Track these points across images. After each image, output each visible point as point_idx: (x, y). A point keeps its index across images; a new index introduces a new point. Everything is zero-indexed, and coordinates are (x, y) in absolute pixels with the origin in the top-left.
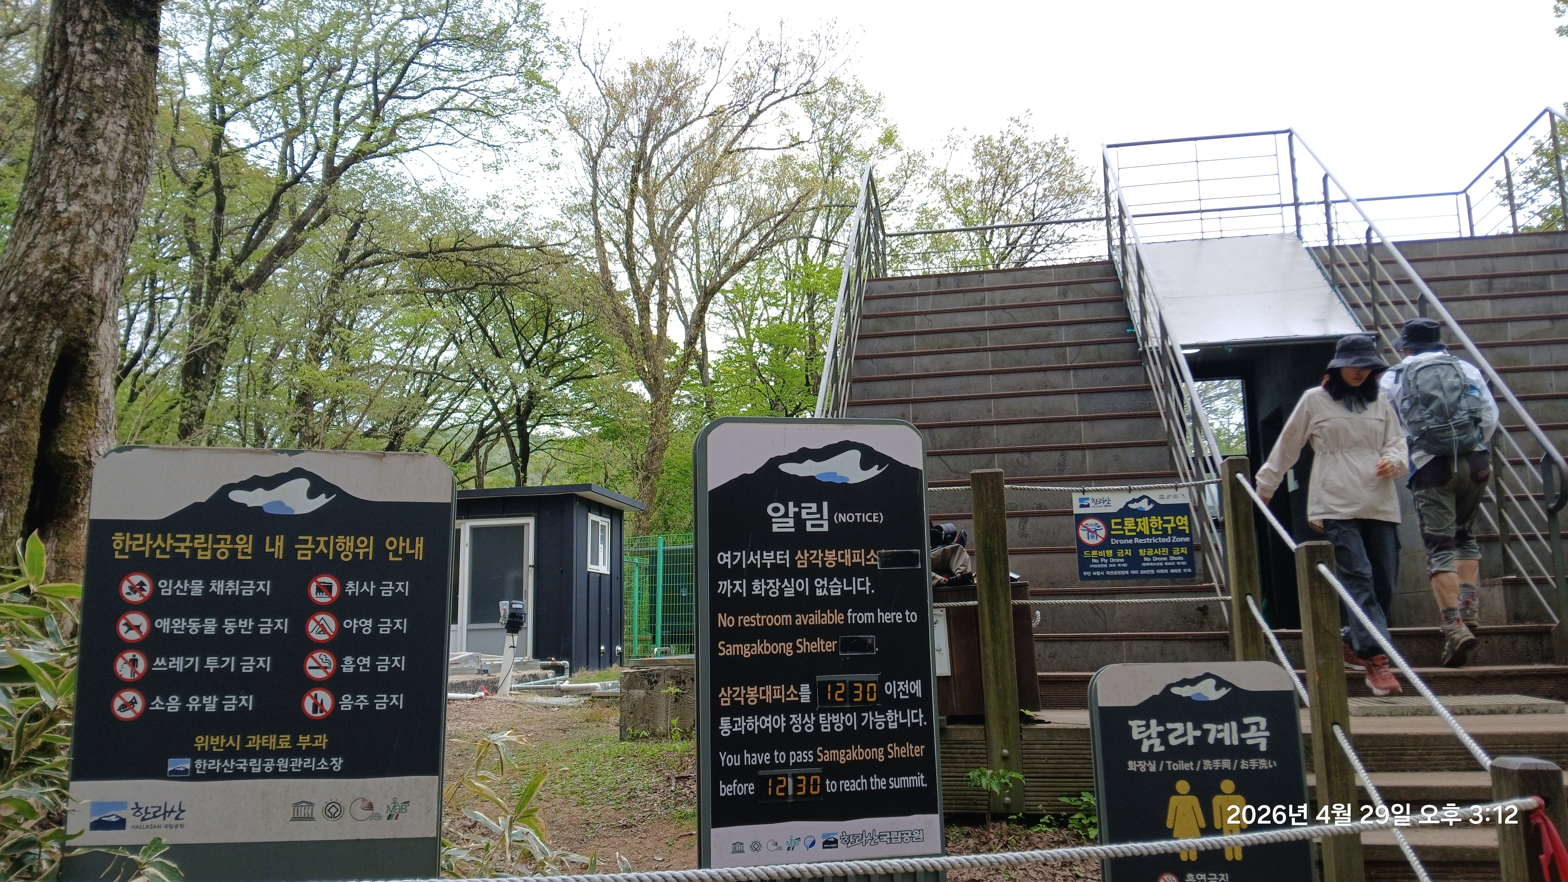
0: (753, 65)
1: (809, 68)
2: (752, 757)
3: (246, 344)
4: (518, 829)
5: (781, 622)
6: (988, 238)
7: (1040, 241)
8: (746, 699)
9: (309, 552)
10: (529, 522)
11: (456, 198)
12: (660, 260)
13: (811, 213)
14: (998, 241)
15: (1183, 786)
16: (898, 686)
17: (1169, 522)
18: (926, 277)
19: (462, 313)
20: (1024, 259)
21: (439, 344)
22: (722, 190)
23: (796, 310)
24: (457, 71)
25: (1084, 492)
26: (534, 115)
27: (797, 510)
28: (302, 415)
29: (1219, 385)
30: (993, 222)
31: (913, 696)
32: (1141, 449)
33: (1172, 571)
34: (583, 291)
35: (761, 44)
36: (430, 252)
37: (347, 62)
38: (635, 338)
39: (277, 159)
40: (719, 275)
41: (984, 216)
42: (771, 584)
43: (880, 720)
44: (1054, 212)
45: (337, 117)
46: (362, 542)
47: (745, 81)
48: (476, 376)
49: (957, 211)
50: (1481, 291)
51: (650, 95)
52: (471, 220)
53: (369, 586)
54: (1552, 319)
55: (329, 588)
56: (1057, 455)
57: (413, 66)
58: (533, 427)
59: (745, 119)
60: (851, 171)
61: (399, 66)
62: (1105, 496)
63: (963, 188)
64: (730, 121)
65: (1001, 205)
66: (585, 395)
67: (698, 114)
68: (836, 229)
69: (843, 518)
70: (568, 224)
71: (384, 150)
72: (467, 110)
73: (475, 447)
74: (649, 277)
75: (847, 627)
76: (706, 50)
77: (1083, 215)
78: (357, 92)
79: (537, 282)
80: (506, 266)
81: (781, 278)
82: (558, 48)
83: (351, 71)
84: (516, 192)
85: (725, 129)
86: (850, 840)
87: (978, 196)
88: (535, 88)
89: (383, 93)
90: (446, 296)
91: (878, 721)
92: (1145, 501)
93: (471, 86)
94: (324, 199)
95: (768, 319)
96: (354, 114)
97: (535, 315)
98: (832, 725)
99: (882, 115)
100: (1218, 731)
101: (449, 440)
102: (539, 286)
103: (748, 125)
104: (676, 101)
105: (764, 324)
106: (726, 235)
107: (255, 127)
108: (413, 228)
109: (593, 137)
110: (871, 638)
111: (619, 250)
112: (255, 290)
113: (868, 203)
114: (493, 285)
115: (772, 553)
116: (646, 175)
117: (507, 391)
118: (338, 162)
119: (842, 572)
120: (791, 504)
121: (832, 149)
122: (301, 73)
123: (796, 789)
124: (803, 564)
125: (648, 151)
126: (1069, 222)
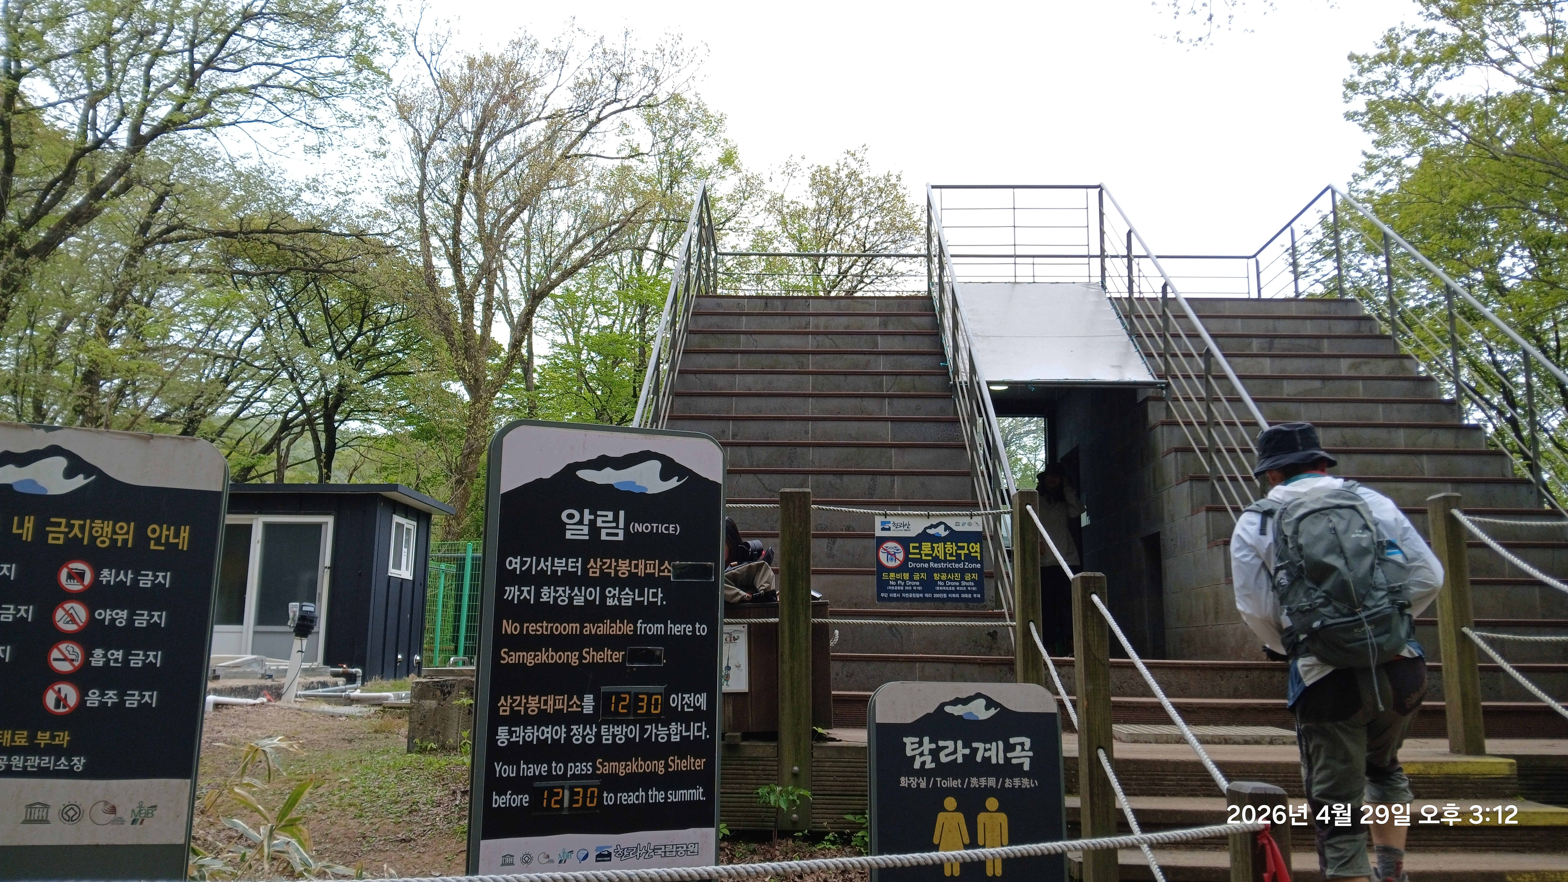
0: (596, 72)
1: (652, 81)
2: (529, 768)
3: (29, 314)
4: (281, 838)
5: (569, 630)
6: (820, 264)
7: (870, 273)
8: (526, 709)
9: (62, 536)
10: (329, 521)
11: (272, 178)
12: (489, 259)
13: (647, 225)
14: (831, 269)
15: (950, 803)
16: (683, 699)
17: (962, 548)
18: (758, 297)
19: (271, 297)
20: (854, 289)
21: (244, 328)
22: (556, 194)
23: (628, 321)
24: (282, 48)
25: (886, 515)
26: (363, 101)
27: (592, 517)
28: (88, 394)
29: (1028, 422)
30: (826, 250)
31: (697, 709)
32: (945, 478)
33: (963, 596)
34: (404, 284)
35: (605, 52)
36: (241, 232)
37: (162, 27)
38: (456, 337)
39: (77, 121)
40: (549, 279)
41: (818, 244)
42: (560, 592)
43: (662, 732)
44: (885, 245)
45: (148, 83)
46: (122, 528)
47: (587, 88)
48: (283, 364)
49: (792, 237)
50: (1263, 349)
51: (487, 91)
52: (287, 202)
53: (126, 576)
54: (1323, 379)
55: (81, 576)
56: (866, 479)
57: (234, 37)
58: (342, 422)
59: (584, 126)
60: (689, 187)
61: (220, 36)
62: (905, 520)
63: (798, 215)
64: (569, 126)
65: (835, 234)
66: (400, 393)
67: (535, 115)
68: (671, 244)
69: (639, 528)
70: (392, 214)
71: (197, 122)
72: (291, 89)
73: (276, 440)
74: (476, 275)
75: (637, 638)
76: (548, 52)
77: (911, 251)
78: (172, 59)
79: (354, 272)
80: (323, 252)
81: (614, 287)
82: (393, 34)
83: (167, 36)
84: (338, 177)
85: (563, 133)
86: (624, 853)
87: (813, 224)
88: (365, 73)
89: (199, 62)
90: (255, 279)
91: (660, 733)
92: (942, 526)
93: (296, 64)
94: (126, 168)
95: (598, 328)
96: (167, 81)
97: (350, 305)
98: (614, 736)
99: (723, 136)
100: (986, 750)
101: (248, 430)
102: (357, 276)
103: (587, 131)
104: (514, 100)
105: (594, 332)
106: (559, 239)
107: (54, 84)
108: (224, 206)
109: (424, 128)
110: (659, 650)
111: (445, 245)
112: (43, 258)
113: (700, 220)
114: (307, 272)
115: (564, 560)
116: (478, 172)
117: (316, 382)
118: (144, 130)
119: (634, 582)
120: (587, 511)
121: (671, 164)
122: (111, 33)
123: (572, 801)
124: (594, 572)
125: (482, 147)
126: (898, 256)
